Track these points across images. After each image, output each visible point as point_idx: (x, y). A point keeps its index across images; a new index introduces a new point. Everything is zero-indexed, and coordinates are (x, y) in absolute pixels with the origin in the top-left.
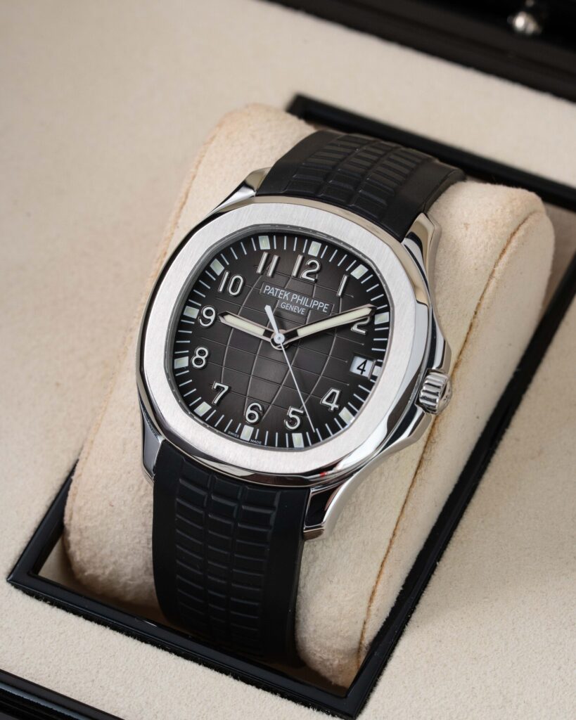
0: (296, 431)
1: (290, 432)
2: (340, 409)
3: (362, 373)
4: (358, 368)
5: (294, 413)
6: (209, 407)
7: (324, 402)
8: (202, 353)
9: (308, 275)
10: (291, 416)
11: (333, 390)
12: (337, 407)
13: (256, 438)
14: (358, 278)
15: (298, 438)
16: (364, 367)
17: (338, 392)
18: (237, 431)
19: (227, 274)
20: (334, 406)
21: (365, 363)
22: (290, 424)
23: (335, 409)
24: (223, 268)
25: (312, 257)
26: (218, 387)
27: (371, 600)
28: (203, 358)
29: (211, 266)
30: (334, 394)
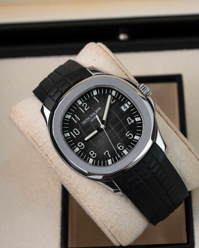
0: (134, 137)
1: (133, 139)
2: (135, 120)
3: (127, 108)
4: (125, 109)
5: (128, 134)
6: (110, 160)
7: (130, 124)
8: (92, 153)
9: (87, 108)
10: (128, 136)
11: (128, 119)
12: (133, 120)
13: (129, 150)
14: (97, 94)
15: (136, 137)
16: (125, 107)
17: (129, 118)
18: (123, 155)
19: (71, 133)
20: (133, 121)
21: (124, 106)
22: (131, 137)
23: (134, 121)
24: (68, 133)
25: (82, 104)
26: (106, 153)
27: (191, 150)
28: (94, 153)
29: (65, 136)
30: (129, 119)
